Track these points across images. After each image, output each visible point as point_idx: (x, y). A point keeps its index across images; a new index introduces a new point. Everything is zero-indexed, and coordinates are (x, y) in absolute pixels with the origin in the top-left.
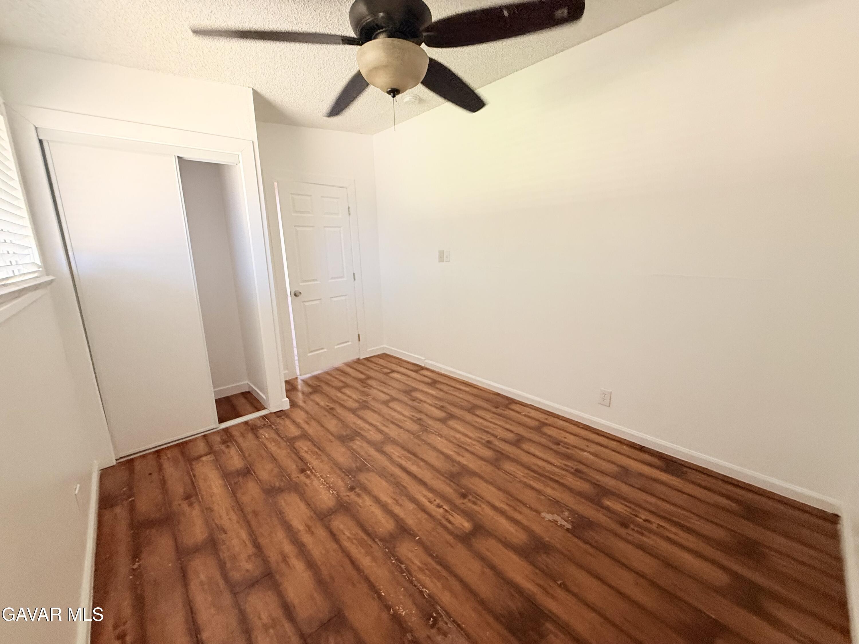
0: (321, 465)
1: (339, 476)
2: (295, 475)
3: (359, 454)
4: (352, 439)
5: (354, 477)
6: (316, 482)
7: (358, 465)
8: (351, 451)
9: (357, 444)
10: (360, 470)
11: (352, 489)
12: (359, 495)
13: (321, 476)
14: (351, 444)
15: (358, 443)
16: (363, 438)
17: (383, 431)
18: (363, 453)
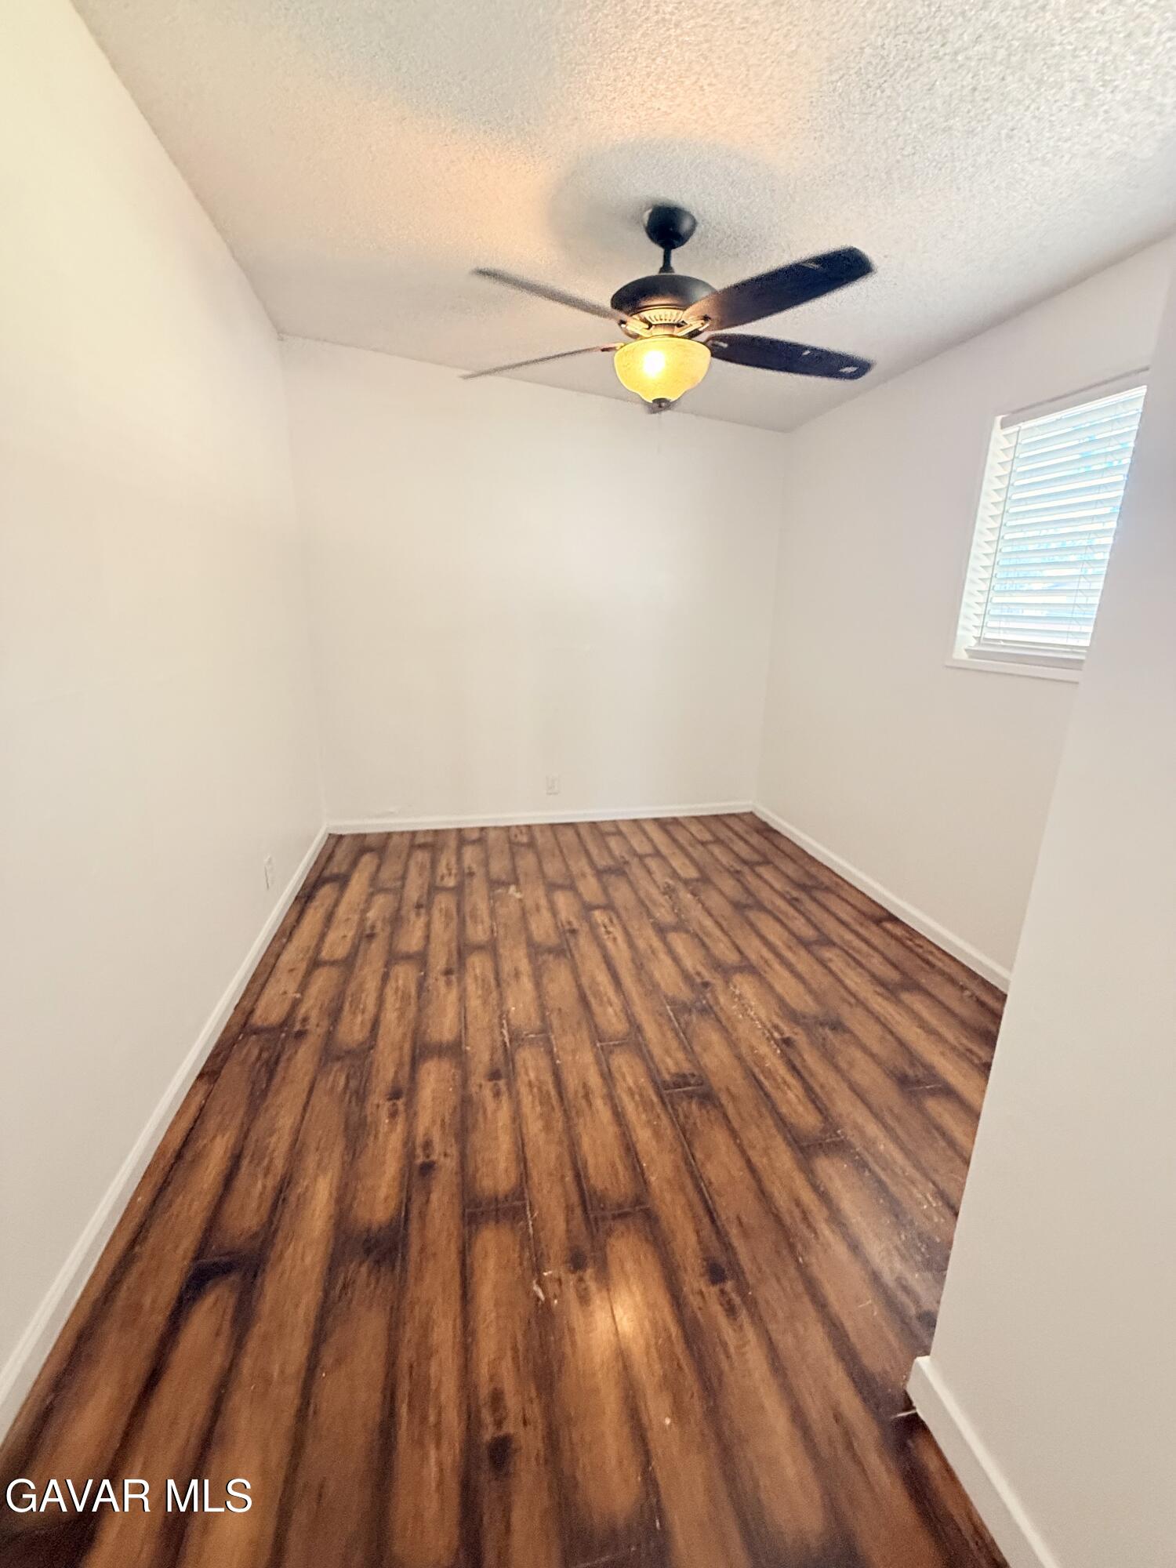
0: (754, 1042)
1: (721, 1008)
2: (801, 1039)
3: (677, 1035)
4: (681, 1080)
5: (698, 1000)
6: (763, 1014)
7: (686, 1016)
8: (691, 1048)
9: (672, 1062)
10: (686, 1008)
11: (706, 985)
12: (699, 974)
13: (752, 1019)
14: (687, 1067)
15: (670, 1062)
16: (653, 1073)
17: (602, 1075)
18: (670, 1035)
